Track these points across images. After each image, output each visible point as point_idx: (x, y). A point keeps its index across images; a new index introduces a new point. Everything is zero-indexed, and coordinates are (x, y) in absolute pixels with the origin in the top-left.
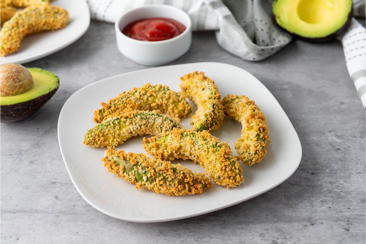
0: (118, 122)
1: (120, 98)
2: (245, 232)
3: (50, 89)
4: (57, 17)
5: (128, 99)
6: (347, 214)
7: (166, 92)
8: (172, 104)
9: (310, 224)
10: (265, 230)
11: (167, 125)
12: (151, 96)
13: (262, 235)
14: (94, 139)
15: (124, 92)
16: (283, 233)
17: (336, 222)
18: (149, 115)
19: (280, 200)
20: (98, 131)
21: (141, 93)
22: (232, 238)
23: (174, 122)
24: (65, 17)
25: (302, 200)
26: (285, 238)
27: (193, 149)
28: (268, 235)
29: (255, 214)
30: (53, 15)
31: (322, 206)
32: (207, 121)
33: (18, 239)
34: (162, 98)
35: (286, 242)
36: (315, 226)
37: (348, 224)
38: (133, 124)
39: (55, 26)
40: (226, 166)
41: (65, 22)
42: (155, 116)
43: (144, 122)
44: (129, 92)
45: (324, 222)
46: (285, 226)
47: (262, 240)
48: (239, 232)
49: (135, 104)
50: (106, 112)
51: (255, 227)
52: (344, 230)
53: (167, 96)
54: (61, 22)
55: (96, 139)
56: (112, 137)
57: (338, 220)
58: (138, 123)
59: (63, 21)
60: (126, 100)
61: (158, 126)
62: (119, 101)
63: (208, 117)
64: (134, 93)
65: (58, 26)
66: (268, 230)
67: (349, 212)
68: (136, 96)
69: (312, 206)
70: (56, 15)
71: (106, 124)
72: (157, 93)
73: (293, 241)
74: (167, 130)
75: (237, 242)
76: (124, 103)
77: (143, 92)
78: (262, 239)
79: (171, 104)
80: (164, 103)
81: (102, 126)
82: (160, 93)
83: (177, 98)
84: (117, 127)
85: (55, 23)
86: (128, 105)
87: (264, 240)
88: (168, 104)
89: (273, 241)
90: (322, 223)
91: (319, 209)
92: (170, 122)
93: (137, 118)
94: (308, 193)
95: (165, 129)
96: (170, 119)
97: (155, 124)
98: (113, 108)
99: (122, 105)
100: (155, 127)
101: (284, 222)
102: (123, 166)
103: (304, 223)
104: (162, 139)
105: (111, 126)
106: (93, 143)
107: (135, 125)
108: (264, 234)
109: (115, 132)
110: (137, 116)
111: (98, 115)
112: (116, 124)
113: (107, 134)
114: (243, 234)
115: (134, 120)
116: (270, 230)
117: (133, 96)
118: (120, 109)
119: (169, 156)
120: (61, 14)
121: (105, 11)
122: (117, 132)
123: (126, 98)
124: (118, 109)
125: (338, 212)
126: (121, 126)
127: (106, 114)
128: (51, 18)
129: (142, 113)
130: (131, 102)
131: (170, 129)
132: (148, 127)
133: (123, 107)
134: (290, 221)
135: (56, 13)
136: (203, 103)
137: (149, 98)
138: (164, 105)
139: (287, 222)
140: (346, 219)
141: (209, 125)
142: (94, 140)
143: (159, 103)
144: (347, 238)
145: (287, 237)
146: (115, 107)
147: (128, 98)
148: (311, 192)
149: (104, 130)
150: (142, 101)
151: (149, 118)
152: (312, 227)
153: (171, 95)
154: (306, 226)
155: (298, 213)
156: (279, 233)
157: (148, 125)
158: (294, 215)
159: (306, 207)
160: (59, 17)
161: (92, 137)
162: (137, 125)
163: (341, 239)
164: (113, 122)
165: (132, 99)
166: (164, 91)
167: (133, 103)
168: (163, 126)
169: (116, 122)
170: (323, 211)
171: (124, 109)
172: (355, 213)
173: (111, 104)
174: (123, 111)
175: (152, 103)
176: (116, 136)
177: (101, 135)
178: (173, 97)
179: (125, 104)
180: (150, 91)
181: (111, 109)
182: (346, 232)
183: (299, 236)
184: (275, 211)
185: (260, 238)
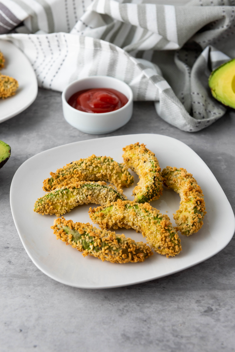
0: (66, 192)
1: (67, 168)
2: (182, 298)
3: (2, 158)
4: (7, 86)
5: (75, 170)
7: (110, 163)
8: (116, 174)
10: (201, 296)
11: (112, 195)
12: (97, 166)
13: (198, 301)
14: (44, 207)
15: (71, 162)
16: (218, 300)
18: (95, 186)
19: (215, 269)
20: (47, 200)
21: (87, 164)
22: (171, 304)
23: (118, 193)
24: (14, 86)
26: (219, 305)
27: (136, 220)
28: (203, 302)
29: (191, 282)
30: (3, 84)
32: (148, 192)
34: (106, 169)
35: (220, 309)
38: (80, 194)
39: (5, 94)
40: (166, 237)
41: (14, 91)
42: (101, 187)
43: (90, 192)
44: (76, 163)
46: (219, 294)
47: (198, 307)
48: (177, 298)
49: (81, 174)
50: (54, 181)
51: (192, 294)
53: (111, 167)
54: (11, 91)
55: (46, 207)
56: (61, 206)
58: (85, 193)
59: (13, 90)
60: (73, 170)
61: (102, 196)
62: (66, 171)
63: (150, 188)
64: (81, 164)
65: (8, 95)
66: (203, 296)
68: (83, 167)
70: (6, 84)
71: (55, 194)
72: (102, 164)
73: (226, 308)
74: (112, 200)
75: (175, 308)
76: (71, 173)
77: (89, 163)
78: (199, 305)
79: (114, 175)
80: (108, 174)
81: (51, 196)
82: (104, 164)
83: (120, 169)
84: (65, 197)
85: (5, 92)
86: (75, 175)
87: (200, 306)
88: (112, 175)
89: (208, 308)
92: (114, 193)
93: (84, 188)
95: (110, 200)
96: (114, 190)
97: (100, 195)
98: (61, 178)
99: (69, 175)
100: (100, 197)
101: (218, 289)
102: (71, 234)
104: (107, 210)
105: (59, 196)
106: (43, 211)
107: (82, 195)
108: (200, 300)
109: (63, 201)
110: (83, 187)
111: (47, 184)
112: (64, 194)
113: (56, 203)
114: (181, 300)
115: (81, 190)
116: (206, 297)
117: (80, 167)
118: (68, 179)
119: (113, 225)
120: (11, 83)
121: (52, 80)
122: (65, 201)
123: (73, 169)
124: (65, 178)
126: (69, 196)
127: (55, 183)
128: (2, 87)
129: (89, 184)
130: (78, 173)
131: (114, 199)
132: (94, 197)
133: (70, 177)
134: (224, 289)
135: (6, 82)
136: (145, 175)
137: (95, 169)
138: (108, 175)
139: (221, 290)
141: (150, 197)
142: (43, 209)
143: (104, 174)
145: (221, 304)
146: (63, 176)
147: (75, 168)
149: (53, 199)
150: (88, 172)
151: (95, 189)
153: (114, 166)
155: (231, 281)
156: (213, 300)
157: (94, 196)
158: (227, 283)
160: (9, 86)
161: (42, 205)
162: (84, 195)
164: (61, 192)
165: (79, 170)
166: (108, 162)
167: (80, 173)
168: (108, 197)
169: (64, 192)
171: (71, 178)
173: (59, 173)
174: (70, 180)
175: (97, 173)
176: (64, 205)
177: (50, 204)
178: (116, 168)
179: (72, 175)
180: (96, 162)
181: (59, 179)
183: (232, 303)
184: (210, 279)
185: (196, 305)
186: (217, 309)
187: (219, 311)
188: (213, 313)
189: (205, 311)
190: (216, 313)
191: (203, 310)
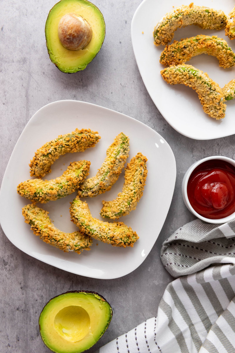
6: (31, 311)
9: (22, 286)
16: (14, 269)
17: (24, 303)
25: (43, 283)
26: (10, 270)
28: (12, 260)
31: (38, 296)
33: (4, 104)
35: (7, 270)
36: (20, 289)
37: (22, 310)
45: (24, 295)
46: (20, 270)
47: (8, 256)
52: (17, 307)
57: (26, 304)
67: (33, 312)
69: (37, 289)
73: (8, 275)
89: (7, 262)
90: (23, 294)
91: (35, 294)
94: (49, 288)
101: (24, 270)
103: (22, 283)
108: (13, 257)
116: (16, 261)
125: (33, 305)
134: (24, 274)
139: (23, 272)
140: (27, 310)
144: (11, 308)
145: (11, 272)
148: (50, 289)
152: (19, 287)
154: (20, 284)
155: (31, 279)
156: (14, 266)
158: (29, 277)
159: (36, 285)
163: (10, 304)
170: (33, 296)
172: (32, 316)
182: (16, 308)
183: (12, 279)
184: (33, 265)
185: (9, 255)
186: (6, 268)
187: (5, 270)
188: (3, 266)
189: (4, 261)
190: (3, 268)
191: (5, 259)
